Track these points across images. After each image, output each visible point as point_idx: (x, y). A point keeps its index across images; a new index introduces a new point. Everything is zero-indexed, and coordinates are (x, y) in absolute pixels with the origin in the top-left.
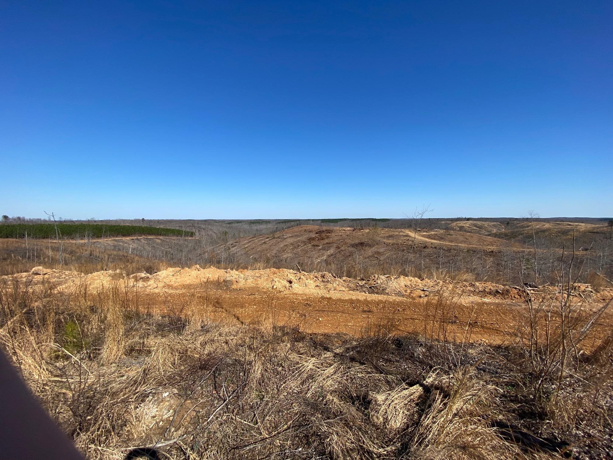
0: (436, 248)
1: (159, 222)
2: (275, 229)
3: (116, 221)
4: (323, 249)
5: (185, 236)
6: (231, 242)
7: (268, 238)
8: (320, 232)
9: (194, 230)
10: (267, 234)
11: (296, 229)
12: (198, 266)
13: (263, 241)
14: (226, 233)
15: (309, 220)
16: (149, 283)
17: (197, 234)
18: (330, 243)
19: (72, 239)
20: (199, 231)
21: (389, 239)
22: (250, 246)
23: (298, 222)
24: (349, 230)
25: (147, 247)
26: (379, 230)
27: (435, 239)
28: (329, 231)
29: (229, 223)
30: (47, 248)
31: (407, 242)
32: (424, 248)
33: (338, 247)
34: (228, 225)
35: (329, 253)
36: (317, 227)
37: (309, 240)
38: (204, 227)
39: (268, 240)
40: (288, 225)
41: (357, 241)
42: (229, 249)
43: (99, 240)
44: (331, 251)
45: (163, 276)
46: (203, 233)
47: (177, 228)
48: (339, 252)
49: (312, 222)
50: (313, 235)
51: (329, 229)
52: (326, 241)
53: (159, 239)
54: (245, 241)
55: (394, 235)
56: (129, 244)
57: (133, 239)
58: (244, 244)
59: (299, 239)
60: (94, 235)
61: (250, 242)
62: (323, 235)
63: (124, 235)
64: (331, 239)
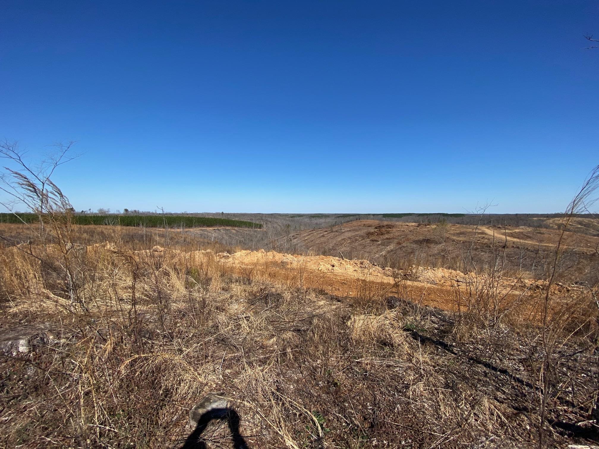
2: (334, 223)
6: (292, 235)
7: (326, 231)
8: (379, 227)
9: (262, 223)
10: (326, 228)
12: (263, 250)
13: (322, 235)
14: (288, 226)
16: (229, 260)
18: (390, 239)
20: (266, 223)
21: (460, 237)
22: (309, 238)
23: (358, 217)
24: (413, 226)
26: (448, 226)
30: (155, 235)
33: (399, 243)
34: (291, 219)
35: (388, 248)
36: (376, 222)
37: (367, 234)
38: (270, 220)
41: (421, 238)
42: (291, 240)
49: (372, 217)
50: (372, 230)
51: (390, 224)
54: (305, 233)
56: (212, 234)
57: (214, 229)
59: (357, 233)
61: (309, 234)
62: (383, 230)
64: (392, 235)
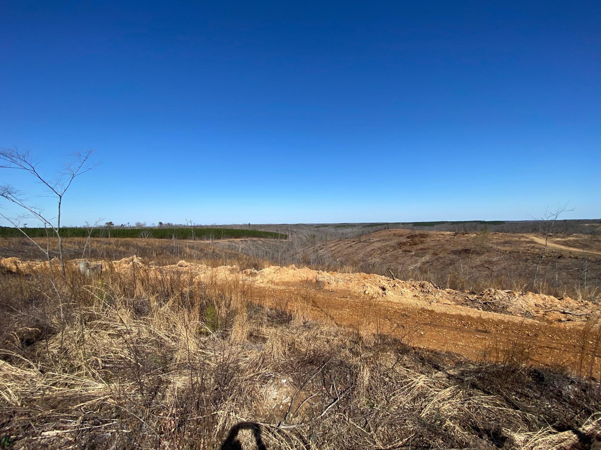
0: (576, 258)
1: (261, 226)
2: (361, 232)
3: (230, 226)
4: (417, 255)
5: (280, 238)
6: (319, 245)
7: (354, 242)
8: (412, 237)
9: (287, 233)
10: (353, 238)
11: (384, 233)
12: (294, 266)
13: (349, 245)
14: (314, 236)
15: (398, 223)
16: (257, 278)
17: (290, 237)
18: (424, 249)
19: (202, 239)
20: (292, 234)
21: (504, 246)
22: (336, 249)
23: (386, 226)
24: (448, 235)
25: (252, 247)
26: (490, 235)
27: (575, 247)
28: (422, 236)
29: (317, 227)
30: (186, 246)
31: (533, 250)
32: (559, 257)
33: (435, 254)
34: (316, 229)
35: (423, 259)
36: (407, 231)
37: (398, 244)
38: (296, 230)
39: (354, 243)
40: (375, 228)
41: (460, 248)
42: (317, 251)
43: (219, 241)
44: (427, 258)
45: (266, 272)
46: (295, 236)
47: (275, 232)
48: (437, 259)
49: (402, 226)
50: (403, 240)
51: (422, 233)
52: (420, 246)
53: (261, 240)
54: (331, 244)
55: (511, 240)
56: (239, 245)
57: (242, 241)
58: (330, 247)
59: (387, 243)
60: (215, 237)
61: (336, 245)
62: (416, 239)
63: (236, 237)
64: (426, 245)
